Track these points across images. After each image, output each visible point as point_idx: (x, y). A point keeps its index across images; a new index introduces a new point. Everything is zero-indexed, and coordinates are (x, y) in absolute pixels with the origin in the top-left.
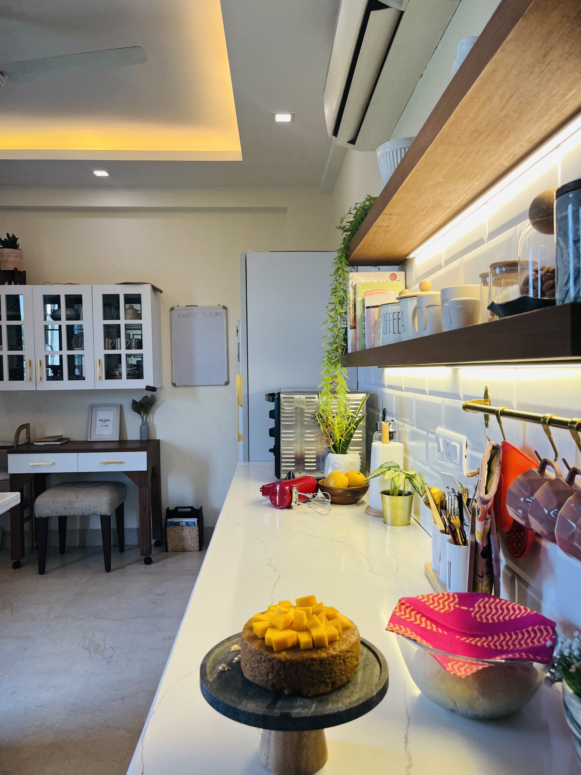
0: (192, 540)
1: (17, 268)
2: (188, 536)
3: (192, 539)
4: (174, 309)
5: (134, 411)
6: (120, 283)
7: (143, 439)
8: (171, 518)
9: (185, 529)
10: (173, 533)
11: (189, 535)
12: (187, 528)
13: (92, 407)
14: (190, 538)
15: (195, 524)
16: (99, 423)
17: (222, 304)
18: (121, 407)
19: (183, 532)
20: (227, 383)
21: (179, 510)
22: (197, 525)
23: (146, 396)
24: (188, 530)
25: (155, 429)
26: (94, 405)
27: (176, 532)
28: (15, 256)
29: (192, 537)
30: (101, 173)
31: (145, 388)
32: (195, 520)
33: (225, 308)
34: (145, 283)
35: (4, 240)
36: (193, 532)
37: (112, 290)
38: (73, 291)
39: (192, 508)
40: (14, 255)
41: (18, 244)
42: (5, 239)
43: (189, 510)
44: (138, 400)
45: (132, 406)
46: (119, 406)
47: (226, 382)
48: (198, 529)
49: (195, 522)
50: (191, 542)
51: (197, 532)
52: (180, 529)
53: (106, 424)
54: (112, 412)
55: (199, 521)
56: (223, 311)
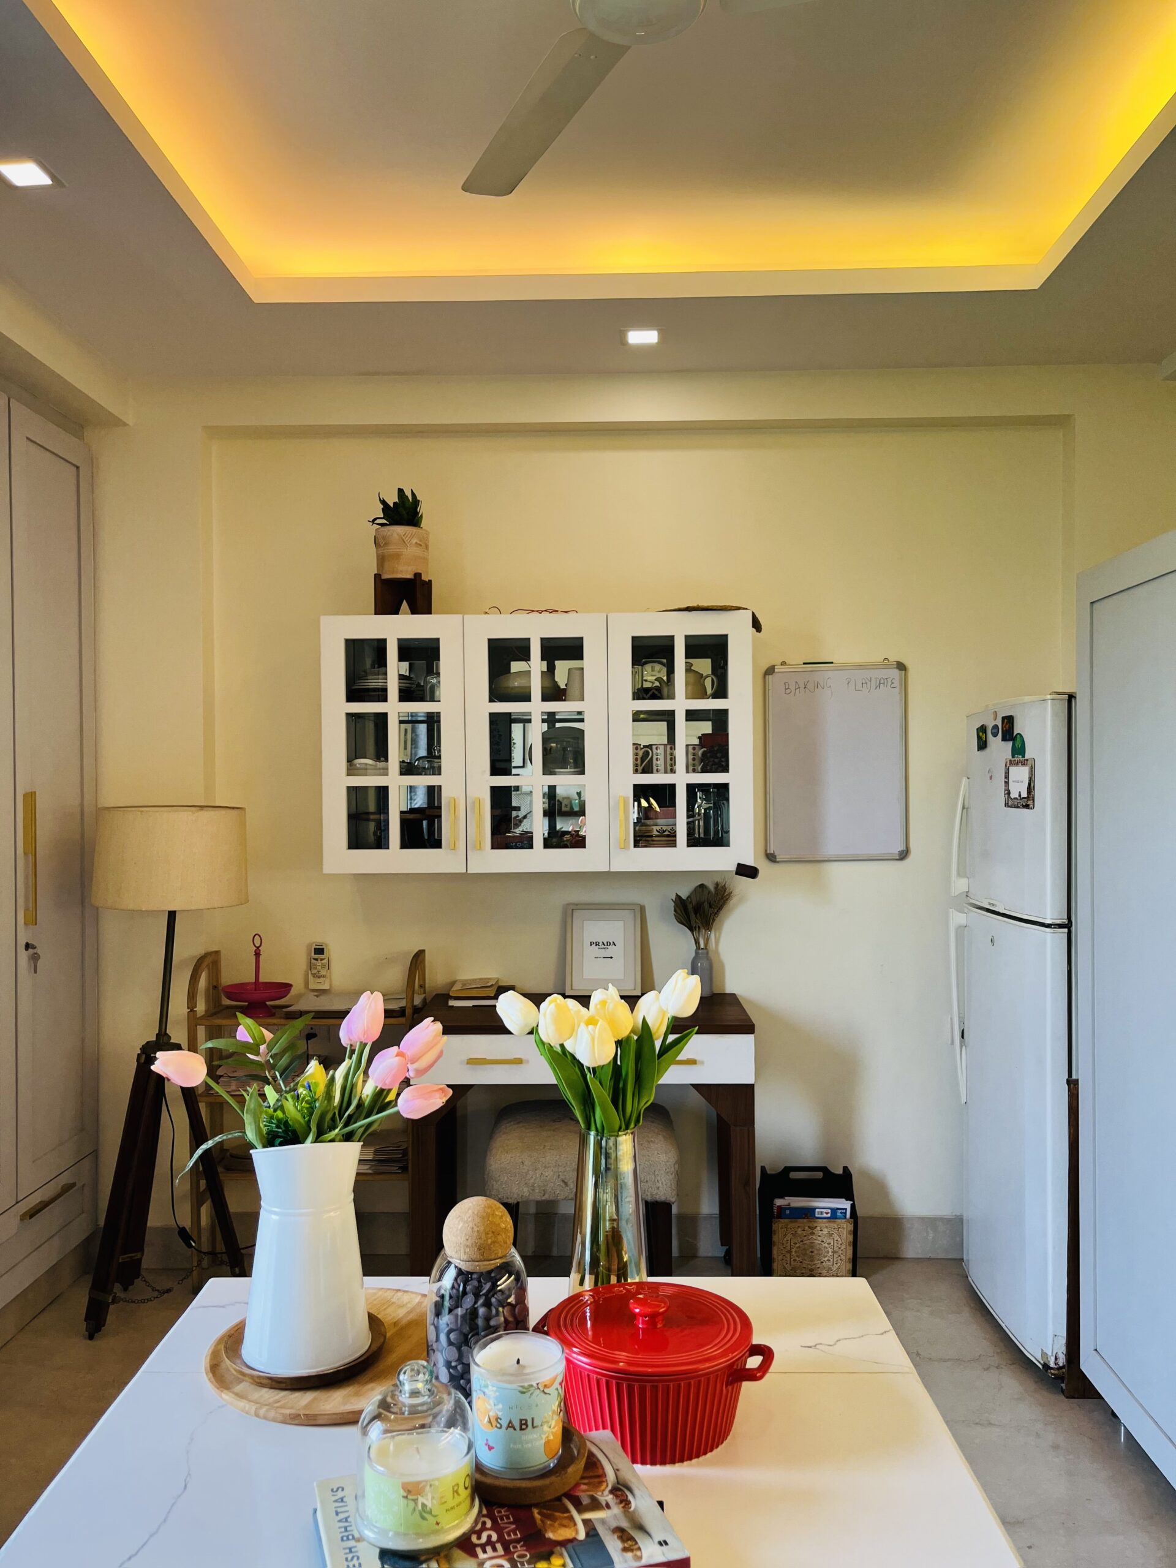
0: (836, 1256)
1: (420, 574)
2: (826, 1245)
3: (834, 1252)
4: (776, 670)
5: (678, 922)
6: (676, 607)
8: (782, 1197)
9: (818, 1228)
10: (789, 1236)
11: (829, 1244)
12: (824, 1225)
13: (573, 910)
14: (830, 1250)
15: (846, 1213)
16: (589, 952)
17: (893, 658)
18: (642, 911)
19: (813, 1234)
20: (904, 855)
21: (793, 1175)
22: (851, 1217)
23: (702, 886)
24: (825, 1231)
25: (722, 966)
26: (577, 905)
27: (795, 1235)
28: (416, 543)
29: (836, 1249)
30: (643, 337)
31: (734, 868)
32: (845, 1204)
33: (901, 666)
34: (739, 608)
35: (392, 505)
36: (840, 1236)
37: (655, 627)
38: (561, 628)
39: (824, 1170)
40: (414, 541)
41: (422, 515)
42: (395, 503)
43: (819, 1175)
45: (675, 910)
46: (638, 909)
47: (903, 851)
48: (851, 1227)
49: (846, 1209)
50: (832, 1260)
51: (849, 1236)
52: (807, 1228)
53: (608, 953)
54: (620, 924)
55: (853, 1207)
56: (896, 673)
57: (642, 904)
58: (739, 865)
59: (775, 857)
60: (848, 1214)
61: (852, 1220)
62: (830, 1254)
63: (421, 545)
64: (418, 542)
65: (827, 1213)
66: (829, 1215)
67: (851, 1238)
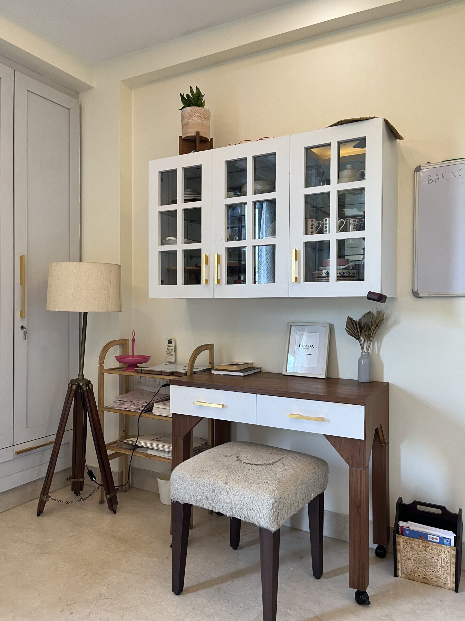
1: (199, 133)
2: (436, 561)
3: (443, 566)
4: (423, 169)
7: (362, 380)
8: (406, 521)
10: (409, 549)
11: (438, 560)
12: (434, 547)
14: (440, 565)
15: (450, 543)
16: (299, 350)
18: (331, 328)
19: (426, 551)
21: (419, 507)
22: (455, 546)
23: (369, 313)
24: (435, 551)
26: (293, 322)
27: (413, 548)
31: (366, 295)
32: (450, 535)
34: (374, 118)
36: (446, 557)
39: (443, 508)
41: (204, 101)
42: (187, 95)
43: (439, 511)
44: (357, 317)
45: (347, 327)
46: (328, 327)
48: (454, 552)
49: (451, 539)
50: (440, 572)
51: (452, 558)
52: (421, 546)
54: (318, 335)
55: (458, 540)
57: (332, 323)
58: (370, 293)
59: (418, 294)
60: (453, 543)
61: (455, 548)
62: (439, 567)
63: (201, 117)
64: (199, 115)
65: (436, 539)
66: (438, 541)
67: (454, 560)
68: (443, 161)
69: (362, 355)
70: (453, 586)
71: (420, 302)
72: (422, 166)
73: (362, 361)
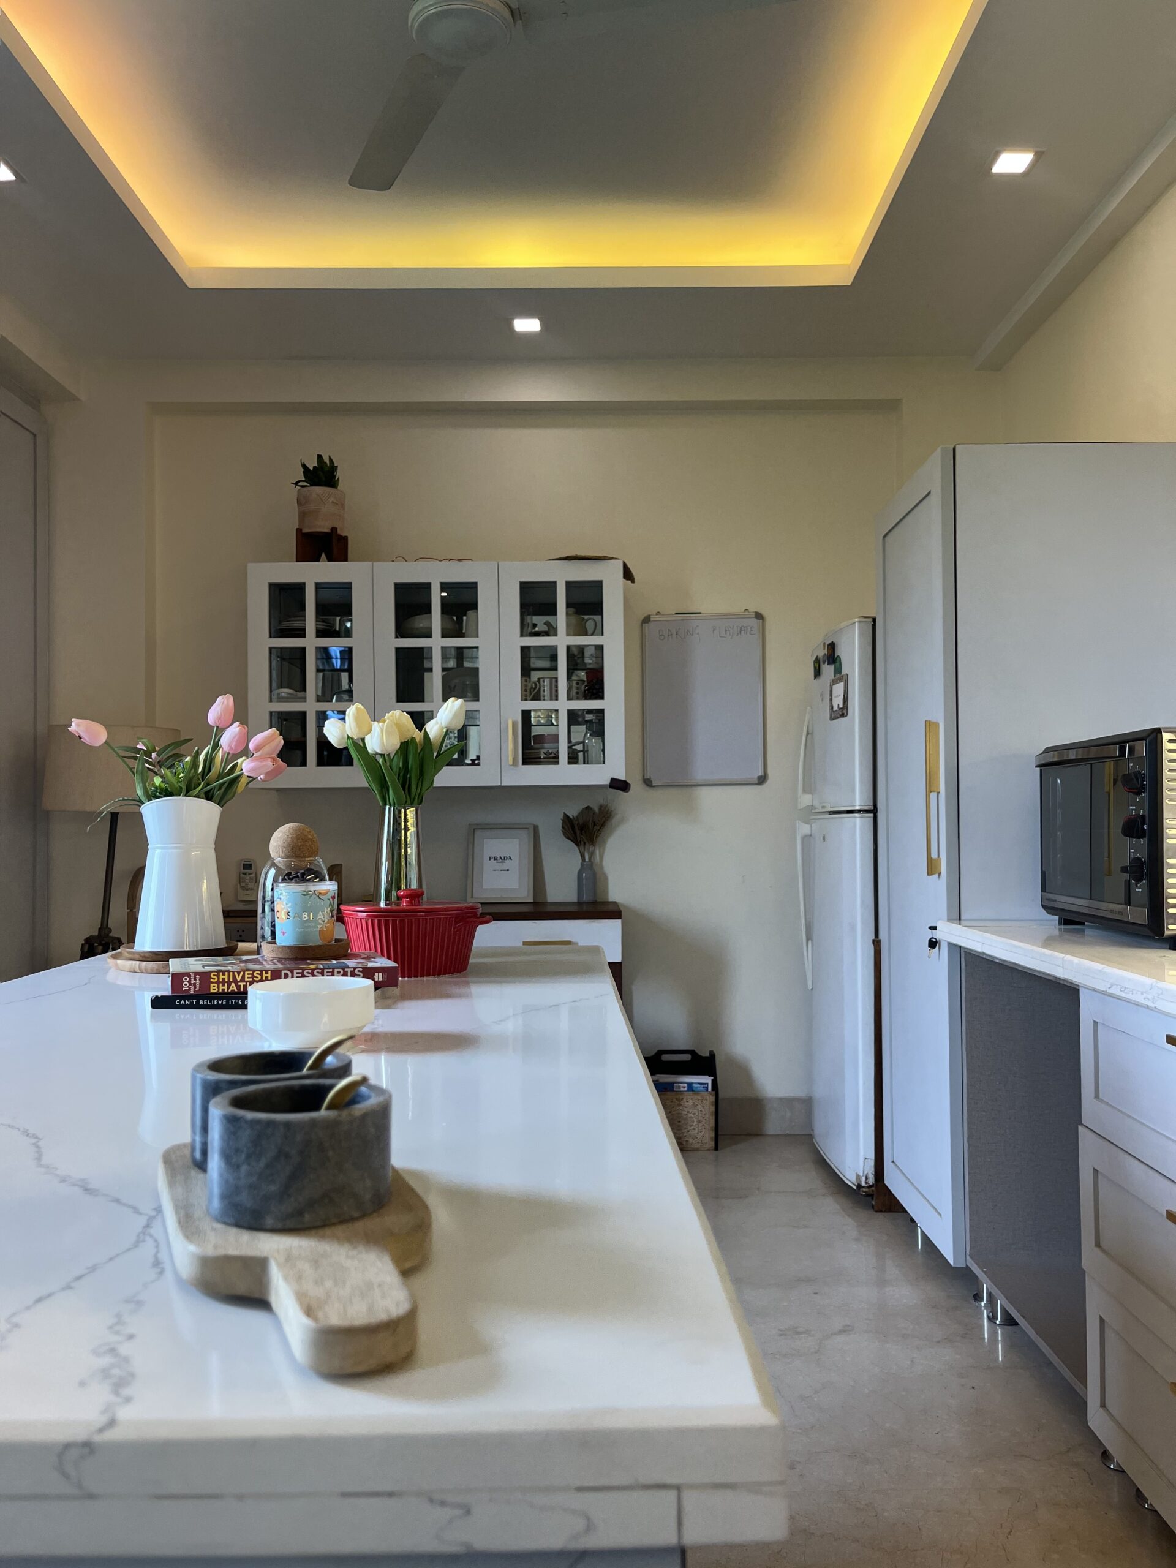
0: (700, 1125)
1: (336, 529)
2: (692, 1115)
3: (699, 1121)
4: (652, 619)
5: (565, 836)
6: (557, 557)
7: (585, 899)
9: (685, 1100)
11: (694, 1114)
12: (689, 1097)
13: (474, 830)
14: (695, 1120)
15: (707, 1088)
16: (489, 866)
17: (753, 609)
18: (536, 829)
19: (680, 1105)
20: (762, 780)
21: (666, 1058)
22: (713, 1090)
23: (588, 808)
24: (691, 1103)
25: (606, 879)
26: (477, 824)
28: (333, 502)
29: (700, 1118)
30: (527, 325)
31: (607, 782)
32: (708, 1080)
33: (759, 616)
34: (612, 558)
35: (311, 469)
36: (703, 1107)
37: (539, 573)
38: (459, 574)
39: (692, 1052)
40: (331, 500)
41: (338, 479)
42: (314, 467)
43: (688, 1057)
44: (573, 812)
45: (563, 827)
46: (532, 830)
47: (761, 776)
48: (713, 1099)
49: (707, 1084)
50: (697, 1129)
51: (711, 1107)
52: (674, 1100)
53: (505, 866)
54: (516, 841)
55: (714, 1083)
56: (755, 622)
57: (536, 824)
58: (612, 780)
59: (651, 782)
60: (710, 1089)
61: (714, 1092)
62: (695, 1123)
63: (337, 504)
64: (335, 501)
65: (686, 1087)
66: (695, 1088)
67: (713, 1109)
68: (676, 614)
69: (582, 865)
70: (712, 1144)
71: (651, 790)
72: (651, 616)
73: (584, 875)
